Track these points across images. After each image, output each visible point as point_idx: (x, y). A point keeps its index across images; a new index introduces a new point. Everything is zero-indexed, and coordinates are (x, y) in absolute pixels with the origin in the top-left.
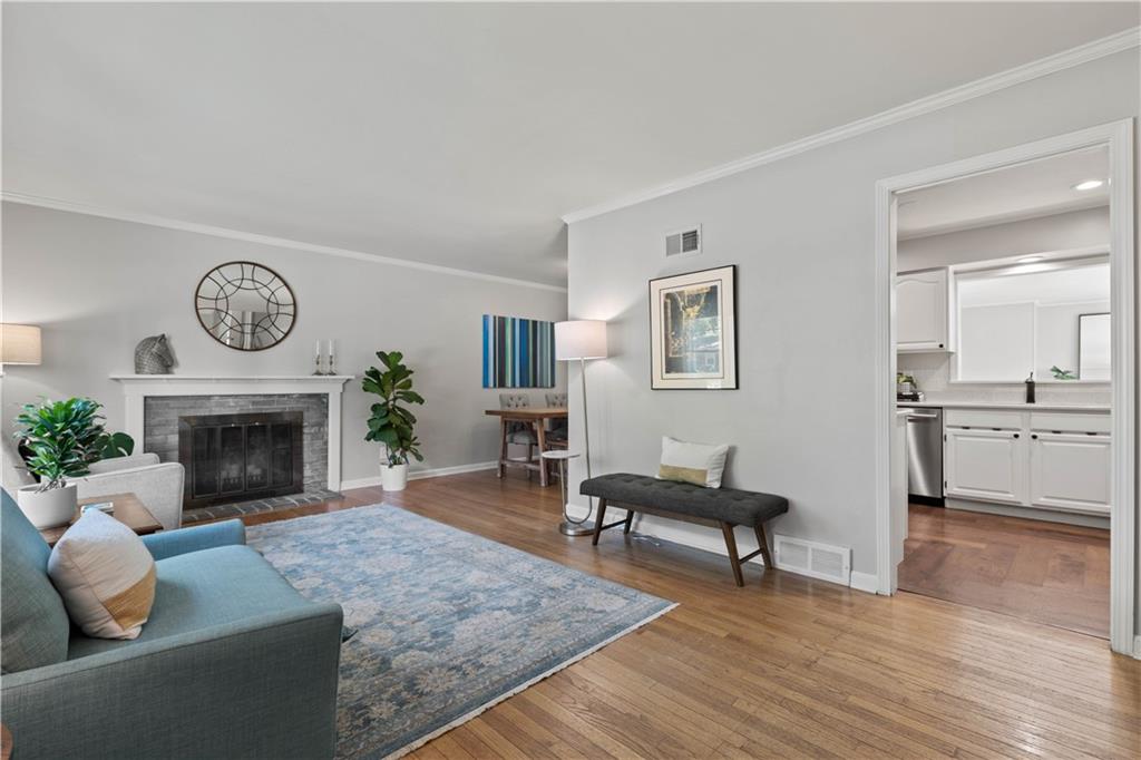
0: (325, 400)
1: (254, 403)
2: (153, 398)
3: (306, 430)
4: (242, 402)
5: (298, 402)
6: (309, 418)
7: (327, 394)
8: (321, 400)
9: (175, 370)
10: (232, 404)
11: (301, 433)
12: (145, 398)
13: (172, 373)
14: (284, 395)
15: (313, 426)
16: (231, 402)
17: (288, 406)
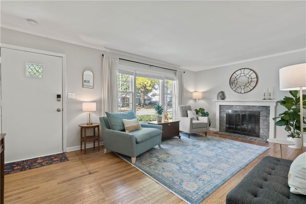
0: (269, 108)
1: (244, 108)
2: (222, 105)
3: (261, 118)
4: (241, 107)
5: (258, 108)
6: (263, 114)
7: (270, 106)
8: (267, 108)
9: (226, 99)
10: (238, 108)
11: (259, 119)
12: (220, 105)
13: (225, 100)
14: (253, 106)
15: (264, 117)
16: (238, 107)
17: (255, 110)
